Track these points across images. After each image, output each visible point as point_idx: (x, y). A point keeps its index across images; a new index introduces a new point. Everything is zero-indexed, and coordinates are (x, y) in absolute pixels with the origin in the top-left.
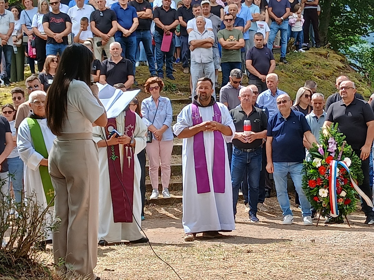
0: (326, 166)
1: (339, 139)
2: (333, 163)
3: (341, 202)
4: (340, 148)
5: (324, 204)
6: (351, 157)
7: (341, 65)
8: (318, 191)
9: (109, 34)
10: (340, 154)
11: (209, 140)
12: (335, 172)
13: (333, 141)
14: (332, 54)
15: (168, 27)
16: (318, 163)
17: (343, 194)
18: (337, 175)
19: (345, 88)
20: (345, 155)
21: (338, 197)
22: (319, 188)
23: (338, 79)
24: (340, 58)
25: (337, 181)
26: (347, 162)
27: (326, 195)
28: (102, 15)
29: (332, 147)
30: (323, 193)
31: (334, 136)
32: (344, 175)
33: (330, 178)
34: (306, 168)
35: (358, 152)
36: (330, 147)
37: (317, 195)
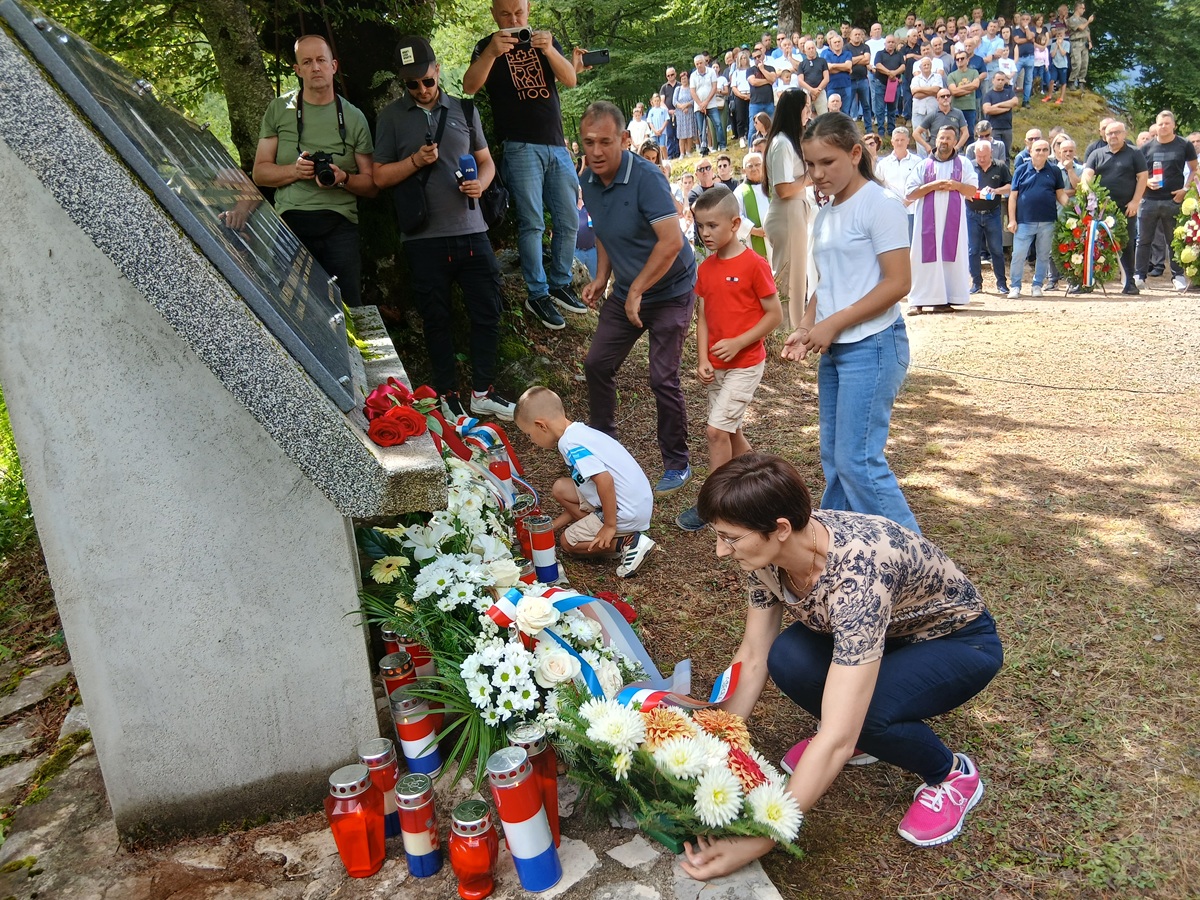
0: (1083, 228)
1: (1101, 195)
2: (1093, 224)
3: (1098, 269)
4: (1101, 206)
5: (1077, 272)
6: (1114, 215)
7: (1098, 107)
8: (1071, 257)
9: (819, 88)
10: (1102, 213)
11: (941, 202)
12: (1093, 234)
13: (1093, 197)
14: (1087, 94)
15: (893, 73)
16: (1072, 223)
17: (1102, 260)
18: (1096, 239)
19: (1115, 132)
20: (1107, 213)
21: (1095, 264)
22: (1071, 253)
23: (1103, 123)
24: (1097, 98)
25: (1096, 246)
26: (1110, 222)
27: (1080, 262)
28: (811, 64)
29: (1092, 204)
30: (1077, 259)
31: (1094, 191)
32: (1104, 238)
33: (1087, 242)
34: (1058, 230)
35: (1124, 210)
36: (1089, 204)
37: (1069, 262)
